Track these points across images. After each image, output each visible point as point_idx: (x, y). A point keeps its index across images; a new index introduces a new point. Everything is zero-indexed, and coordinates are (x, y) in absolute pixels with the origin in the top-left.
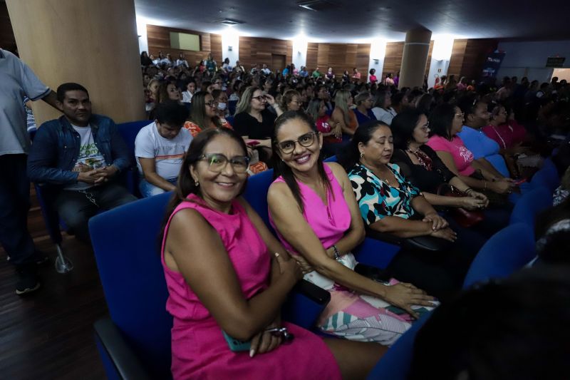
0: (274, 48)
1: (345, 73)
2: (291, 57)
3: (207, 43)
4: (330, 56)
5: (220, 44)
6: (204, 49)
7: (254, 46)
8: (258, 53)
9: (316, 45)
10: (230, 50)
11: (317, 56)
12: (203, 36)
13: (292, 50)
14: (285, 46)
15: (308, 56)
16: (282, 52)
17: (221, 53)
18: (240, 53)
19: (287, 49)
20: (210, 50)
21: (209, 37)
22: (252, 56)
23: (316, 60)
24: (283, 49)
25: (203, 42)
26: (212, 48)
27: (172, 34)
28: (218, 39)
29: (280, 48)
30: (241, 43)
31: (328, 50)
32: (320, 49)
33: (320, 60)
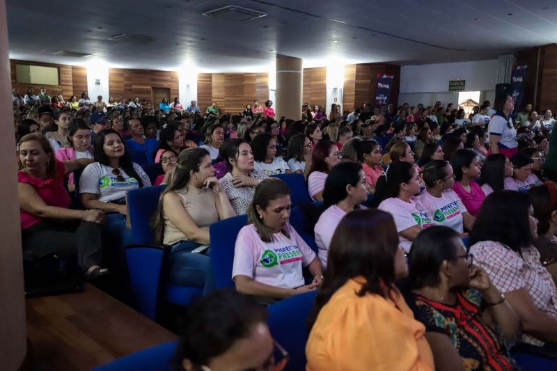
0: (153, 80)
1: (247, 107)
2: (178, 90)
3: (69, 77)
4: (226, 87)
5: (85, 77)
6: (63, 83)
7: (127, 79)
8: (133, 87)
9: (209, 76)
10: (98, 83)
11: (211, 88)
12: (62, 69)
13: (178, 82)
14: (169, 78)
15: (199, 88)
16: (165, 85)
17: (86, 87)
18: (110, 87)
19: (171, 81)
20: (72, 84)
21: (71, 70)
22: (126, 90)
23: (211, 93)
24: (166, 81)
25: (62, 75)
26: (74, 81)
27: (18, 67)
28: (82, 72)
29: (161, 80)
30: (111, 75)
31: (223, 81)
32: (215, 81)
33: (215, 93)
